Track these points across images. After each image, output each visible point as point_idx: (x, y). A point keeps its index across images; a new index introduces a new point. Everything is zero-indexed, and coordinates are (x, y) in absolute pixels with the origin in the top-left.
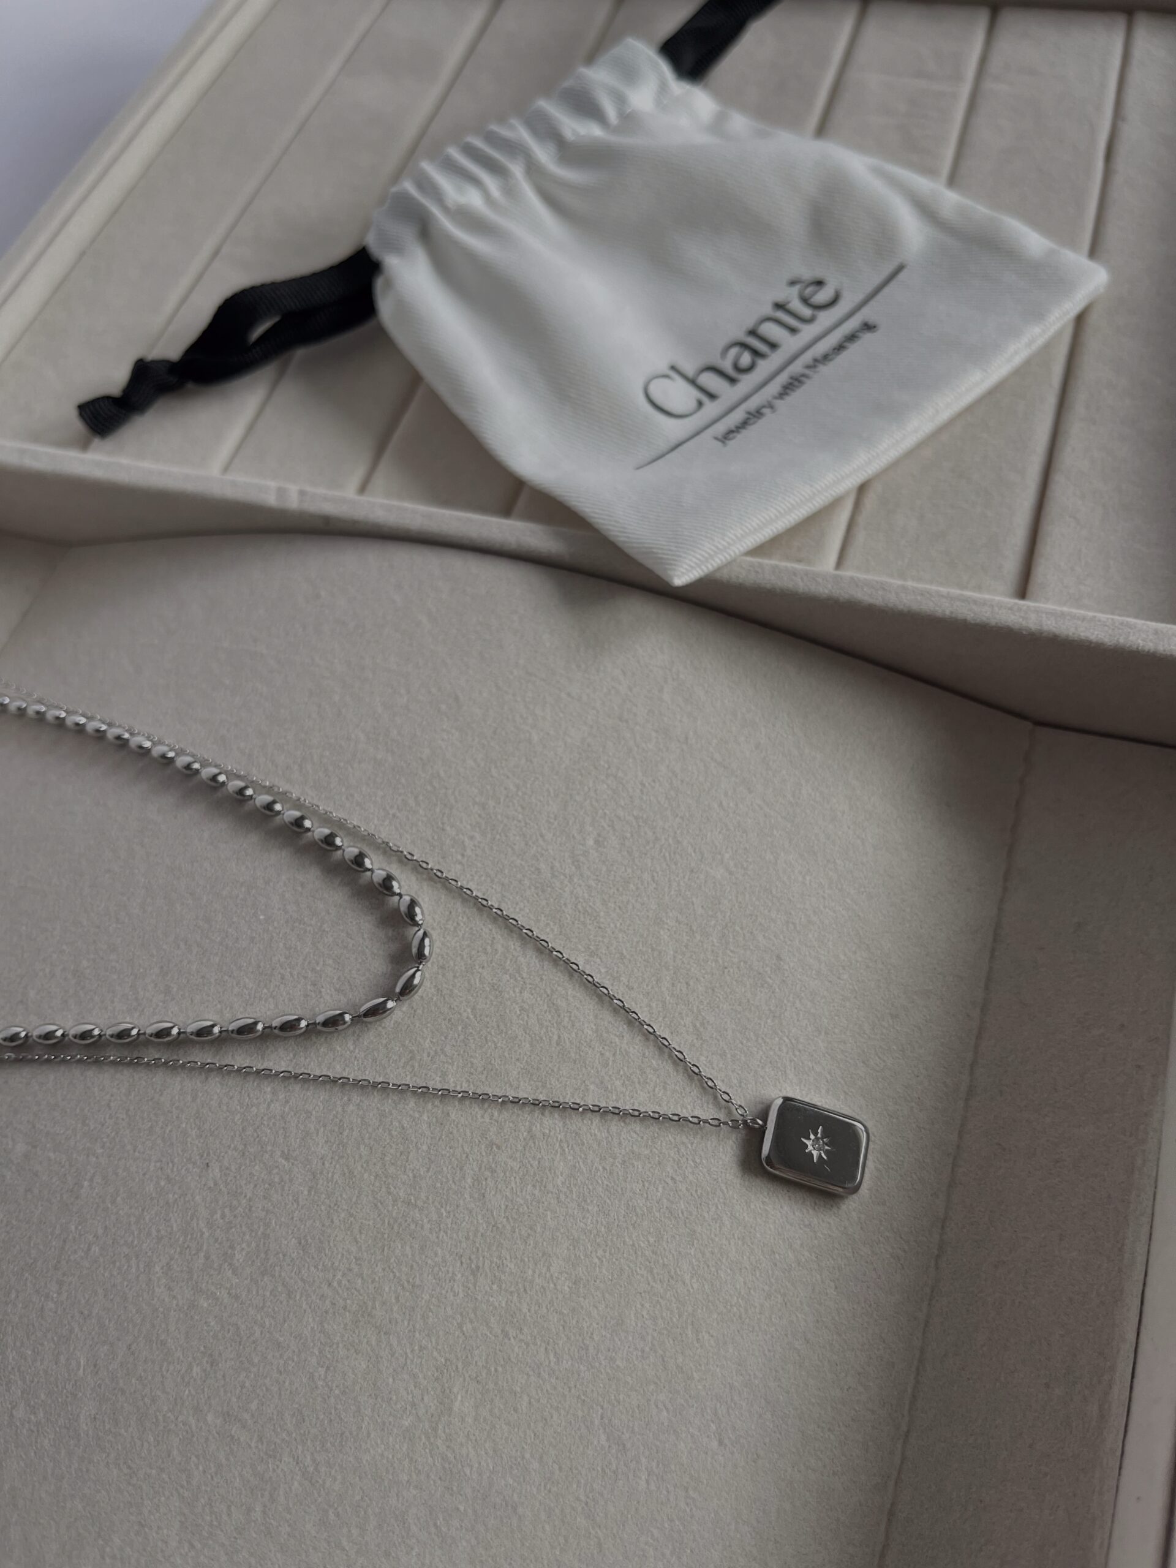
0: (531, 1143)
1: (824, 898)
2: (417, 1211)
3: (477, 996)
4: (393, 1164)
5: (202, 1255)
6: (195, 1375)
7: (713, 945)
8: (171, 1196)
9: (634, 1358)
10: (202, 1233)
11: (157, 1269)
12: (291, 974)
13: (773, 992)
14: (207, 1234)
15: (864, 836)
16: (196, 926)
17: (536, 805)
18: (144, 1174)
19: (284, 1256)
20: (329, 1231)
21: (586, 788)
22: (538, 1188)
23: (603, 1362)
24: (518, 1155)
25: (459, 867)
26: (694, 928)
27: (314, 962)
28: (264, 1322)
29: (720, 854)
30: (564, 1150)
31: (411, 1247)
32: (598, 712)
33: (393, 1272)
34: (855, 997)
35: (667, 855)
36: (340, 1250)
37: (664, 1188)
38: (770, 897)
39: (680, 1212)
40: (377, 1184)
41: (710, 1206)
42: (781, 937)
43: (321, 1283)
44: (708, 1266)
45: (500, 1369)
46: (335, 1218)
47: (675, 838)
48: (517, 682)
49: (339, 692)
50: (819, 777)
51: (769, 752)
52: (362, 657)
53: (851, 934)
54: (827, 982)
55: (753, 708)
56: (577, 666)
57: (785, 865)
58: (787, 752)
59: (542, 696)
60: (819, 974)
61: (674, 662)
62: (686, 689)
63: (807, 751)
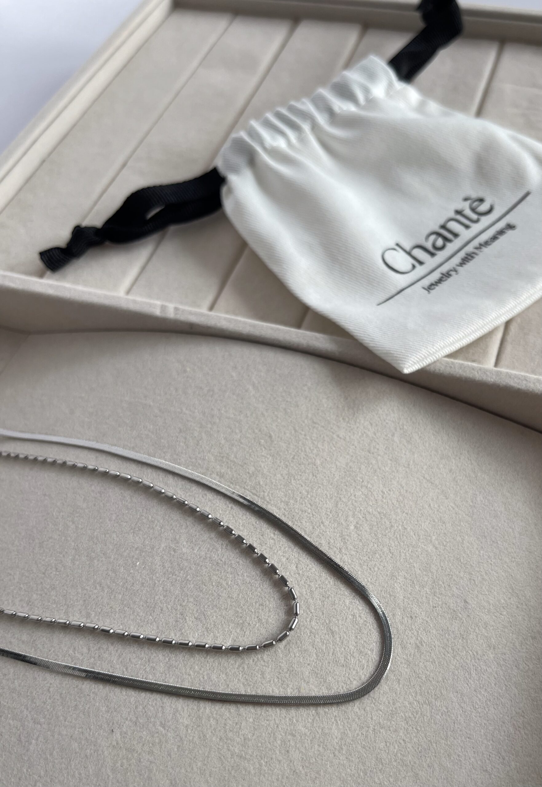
0: (317, 718)
1: (491, 564)
2: (246, 761)
4: (231, 731)
7: (427, 593)
12: (168, 608)
13: (462, 623)
15: (513, 527)
17: (319, 504)
20: (190, 775)
21: (349, 494)
22: (321, 747)
24: (309, 725)
25: (272, 541)
26: (415, 582)
27: (181, 599)
29: (430, 536)
30: (337, 722)
32: (356, 447)
34: (511, 626)
35: (398, 536)
37: (398, 746)
38: (460, 564)
39: (408, 762)
40: (221, 744)
42: (467, 589)
46: (194, 766)
47: (402, 526)
48: (307, 428)
49: (198, 430)
50: (487, 490)
51: (457, 474)
52: (212, 409)
53: (507, 586)
54: (494, 617)
55: (448, 447)
56: (343, 419)
57: (468, 544)
58: (467, 475)
59: (322, 436)
60: (489, 611)
61: (400, 419)
62: (408, 435)
63: (479, 474)
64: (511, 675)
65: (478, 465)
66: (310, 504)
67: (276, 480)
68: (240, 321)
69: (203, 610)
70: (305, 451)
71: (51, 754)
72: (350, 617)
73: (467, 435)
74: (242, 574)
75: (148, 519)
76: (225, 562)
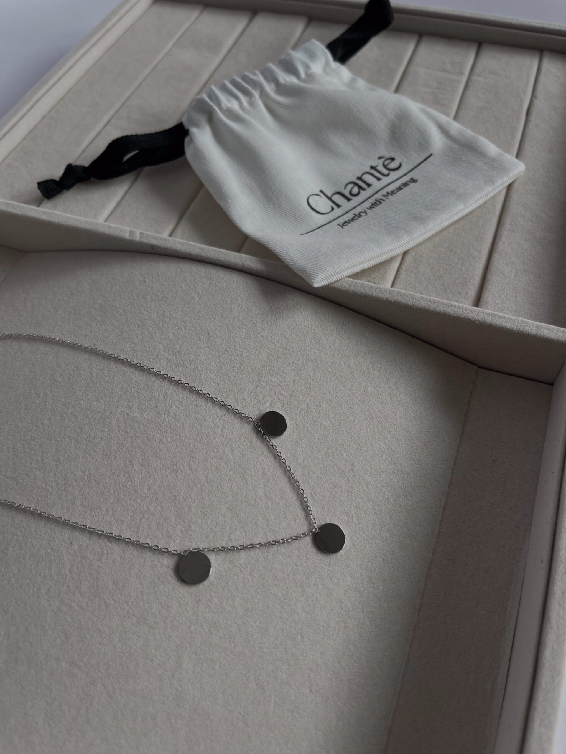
1: (375, 439)
3: (208, 472)
5: (65, 585)
6: (57, 643)
7: (322, 457)
8: (52, 557)
10: (67, 576)
11: (43, 591)
12: (119, 456)
13: (349, 481)
14: (69, 576)
15: (396, 412)
16: (74, 430)
17: (243, 385)
18: (40, 546)
19: (106, 588)
20: (129, 578)
21: (267, 380)
23: (256, 649)
25: (204, 411)
26: (314, 448)
27: (130, 451)
28: (94, 619)
29: (328, 415)
31: (168, 588)
32: (275, 345)
33: (158, 599)
34: (388, 486)
35: (303, 413)
36: (134, 588)
37: (291, 568)
38: (351, 437)
39: (298, 580)
41: (313, 579)
42: (355, 455)
43: (123, 602)
44: (310, 607)
45: (207, 649)
46: (132, 572)
47: (307, 405)
48: (238, 328)
49: (152, 326)
50: (377, 383)
51: (354, 370)
52: (164, 311)
53: (387, 456)
54: (374, 478)
55: (348, 349)
56: (267, 323)
57: (358, 422)
58: (362, 370)
59: (249, 336)
60: (371, 473)
61: (312, 325)
62: (317, 338)
63: (372, 371)
64: (385, 523)
65: (372, 364)
66: (236, 385)
67: (211, 366)
68: (191, 245)
69: (147, 459)
70: (235, 346)
71: (24, 558)
72: (261, 470)
73: (364, 340)
74: (179, 434)
75: (109, 391)
76: (167, 425)
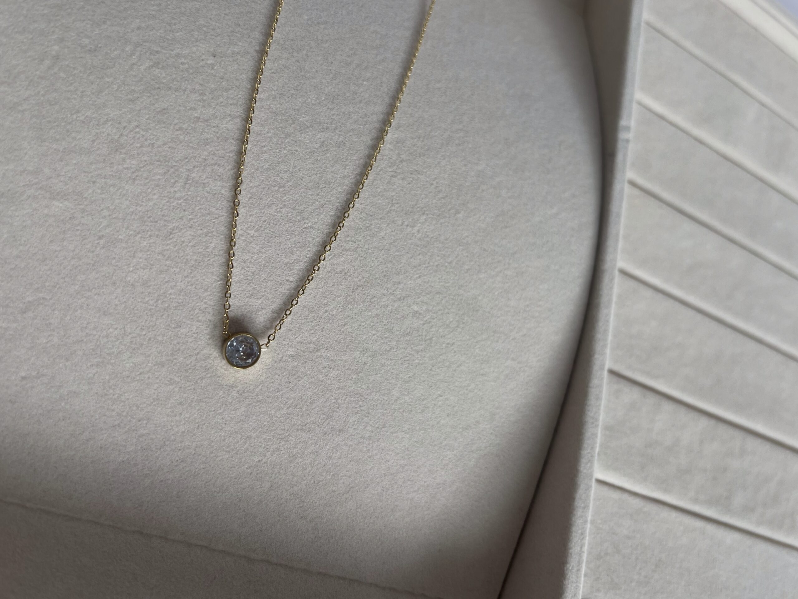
2: (183, 184)
5: (159, 49)
6: (84, 40)
7: (349, 387)
8: (197, 33)
9: (82, 322)
10: (172, 50)
11: (151, 22)
12: (333, 115)
14: (172, 53)
15: (420, 492)
16: (364, 61)
17: (439, 274)
18: (211, 19)
19: (157, 99)
20: (172, 127)
21: (449, 307)
23: (80, 301)
25: (400, 223)
26: (361, 374)
27: (341, 129)
28: (115, 84)
29: (408, 394)
31: (159, 179)
32: (499, 317)
33: (143, 167)
34: (314, 483)
35: (408, 358)
36: (159, 134)
39: (176, 357)
40: (200, 160)
43: (138, 121)
44: (140, 375)
45: (78, 232)
46: (179, 132)
47: (419, 364)
49: (508, 156)
50: (458, 463)
51: (474, 430)
52: (530, 171)
62: (514, 376)
63: (475, 455)
64: (262, 480)
65: (485, 455)
67: (462, 231)
69: (331, 150)
